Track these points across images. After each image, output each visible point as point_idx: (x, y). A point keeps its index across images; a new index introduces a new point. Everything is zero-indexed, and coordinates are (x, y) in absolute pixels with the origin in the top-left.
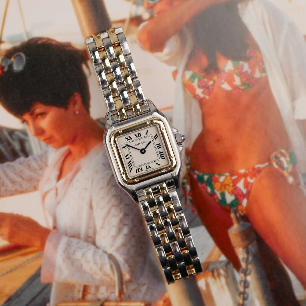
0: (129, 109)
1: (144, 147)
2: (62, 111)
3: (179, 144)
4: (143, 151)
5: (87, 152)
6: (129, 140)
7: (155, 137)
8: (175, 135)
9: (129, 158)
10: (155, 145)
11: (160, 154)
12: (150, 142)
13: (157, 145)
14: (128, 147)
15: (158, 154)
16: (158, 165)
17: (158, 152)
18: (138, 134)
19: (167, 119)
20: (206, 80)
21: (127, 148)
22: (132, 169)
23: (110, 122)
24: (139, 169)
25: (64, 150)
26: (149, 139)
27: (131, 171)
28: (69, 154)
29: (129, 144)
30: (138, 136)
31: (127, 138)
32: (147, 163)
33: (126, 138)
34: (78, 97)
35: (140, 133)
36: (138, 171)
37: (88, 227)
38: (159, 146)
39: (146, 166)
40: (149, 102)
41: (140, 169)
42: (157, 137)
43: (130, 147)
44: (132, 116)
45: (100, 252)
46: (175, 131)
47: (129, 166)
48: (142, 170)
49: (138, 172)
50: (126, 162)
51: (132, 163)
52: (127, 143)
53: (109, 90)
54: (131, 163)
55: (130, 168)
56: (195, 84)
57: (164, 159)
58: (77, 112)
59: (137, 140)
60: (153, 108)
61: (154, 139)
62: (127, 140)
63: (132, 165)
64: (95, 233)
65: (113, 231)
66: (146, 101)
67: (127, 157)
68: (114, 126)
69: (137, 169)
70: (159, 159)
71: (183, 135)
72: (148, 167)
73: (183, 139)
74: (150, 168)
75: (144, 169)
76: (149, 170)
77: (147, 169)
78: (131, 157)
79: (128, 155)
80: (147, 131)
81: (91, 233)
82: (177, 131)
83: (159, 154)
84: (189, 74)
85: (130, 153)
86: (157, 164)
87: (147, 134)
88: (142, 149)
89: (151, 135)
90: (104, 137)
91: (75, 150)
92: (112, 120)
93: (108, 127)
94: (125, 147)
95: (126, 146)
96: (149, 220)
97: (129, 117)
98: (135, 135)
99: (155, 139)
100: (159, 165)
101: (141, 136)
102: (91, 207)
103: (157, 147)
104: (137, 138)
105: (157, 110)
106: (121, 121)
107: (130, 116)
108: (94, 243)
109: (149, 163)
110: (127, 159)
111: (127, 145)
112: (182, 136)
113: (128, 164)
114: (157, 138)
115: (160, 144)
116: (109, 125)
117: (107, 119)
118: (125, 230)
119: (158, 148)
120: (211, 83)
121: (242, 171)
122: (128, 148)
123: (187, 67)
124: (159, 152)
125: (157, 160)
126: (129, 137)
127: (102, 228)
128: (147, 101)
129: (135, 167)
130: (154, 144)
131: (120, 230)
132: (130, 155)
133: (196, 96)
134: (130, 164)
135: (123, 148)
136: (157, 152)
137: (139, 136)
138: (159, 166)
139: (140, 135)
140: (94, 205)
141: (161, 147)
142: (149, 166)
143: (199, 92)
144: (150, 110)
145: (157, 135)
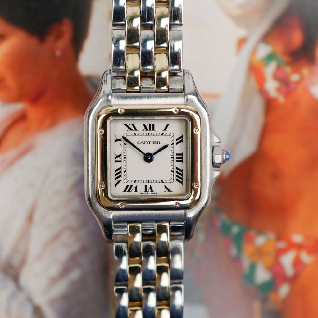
0: (148, 75)
1: (152, 152)
2: (33, 42)
3: (215, 165)
4: (148, 158)
5: (53, 123)
6: (131, 130)
7: (177, 139)
8: (213, 147)
9: (120, 161)
10: (172, 154)
11: (177, 172)
12: (166, 146)
13: (177, 154)
14: (125, 142)
15: (173, 172)
16: (166, 190)
17: (175, 168)
18: (150, 125)
19: (208, 115)
20: (288, 70)
21: (122, 142)
22: (119, 182)
23: (107, 88)
24: (131, 186)
25: (16, 108)
26: (165, 140)
27: (116, 185)
28: (21, 118)
29: (128, 138)
30: (148, 129)
31: (128, 125)
32: (149, 181)
33: (126, 125)
34: (67, 28)
35: (153, 125)
36: (128, 188)
37: (15, 250)
38: (179, 158)
39: (146, 186)
40: (186, 75)
41: (133, 187)
42: (182, 141)
43: (128, 143)
44: (148, 89)
45: (22, 297)
46: (216, 140)
47: (116, 175)
48: (136, 191)
49: (129, 191)
50: (112, 166)
51: (123, 172)
52: (125, 135)
53: (125, 30)
54: (121, 172)
55: (116, 179)
56: (270, 70)
57: (181, 182)
58: (58, 53)
59: (145, 134)
60: (189, 88)
61: (175, 144)
62: (127, 128)
63: (120, 176)
64: (23, 262)
65: (55, 270)
66: (182, 71)
67: (117, 159)
68: (112, 96)
69: (127, 186)
70: (172, 181)
71: (227, 152)
72: (148, 187)
73: (225, 158)
74: (152, 190)
75: (141, 189)
76: (149, 194)
77: (146, 190)
78: (125, 162)
79: (120, 155)
80: (168, 125)
81: (16, 260)
82: (218, 141)
83: (175, 172)
84: (264, 50)
85: (125, 154)
86: (166, 187)
87: (165, 129)
88: (149, 154)
89: (172, 135)
90: (88, 109)
91: (34, 114)
92: (113, 85)
93: (101, 94)
94: (120, 140)
95: (122, 139)
96: (121, 278)
97: (144, 89)
98: (144, 125)
99: (177, 143)
100: (169, 190)
101: (153, 130)
102: (30, 218)
103: (175, 158)
104: (145, 131)
105: (196, 94)
106: (127, 92)
107: (146, 89)
108: (16, 279)
109: (152, 181)
110: (116, 161)
111: (125, 138)
112: (225, 153)
113: (116, 171)
114: (181, 143)
115: (182, 154)
116: (104, 92)
117: (104, 80)
118: (75, 275)
119: (177, 161)
120: (295, 77)
121: (297, 238)
122: (124, 144)
123: (266, 38)
124: (177, 168)
125: (167, 181)
126: (133, 125)
127: (39, 258)
128: (184, 71)
129: (126, 181)
130: (172, 151)
131: (65, 271)
132: (124, 158)
133: (263, 92)
134: (118, 173)
135: (116, 141)
136: (172, 167)
137: (150, 130)
138: (167, 193)
139: (152, 127)
140: (37, 216)
141: (182, 161)
142: (151, 187)
143: (271, 86)
144: (184, 89)
145: (182, 137)
